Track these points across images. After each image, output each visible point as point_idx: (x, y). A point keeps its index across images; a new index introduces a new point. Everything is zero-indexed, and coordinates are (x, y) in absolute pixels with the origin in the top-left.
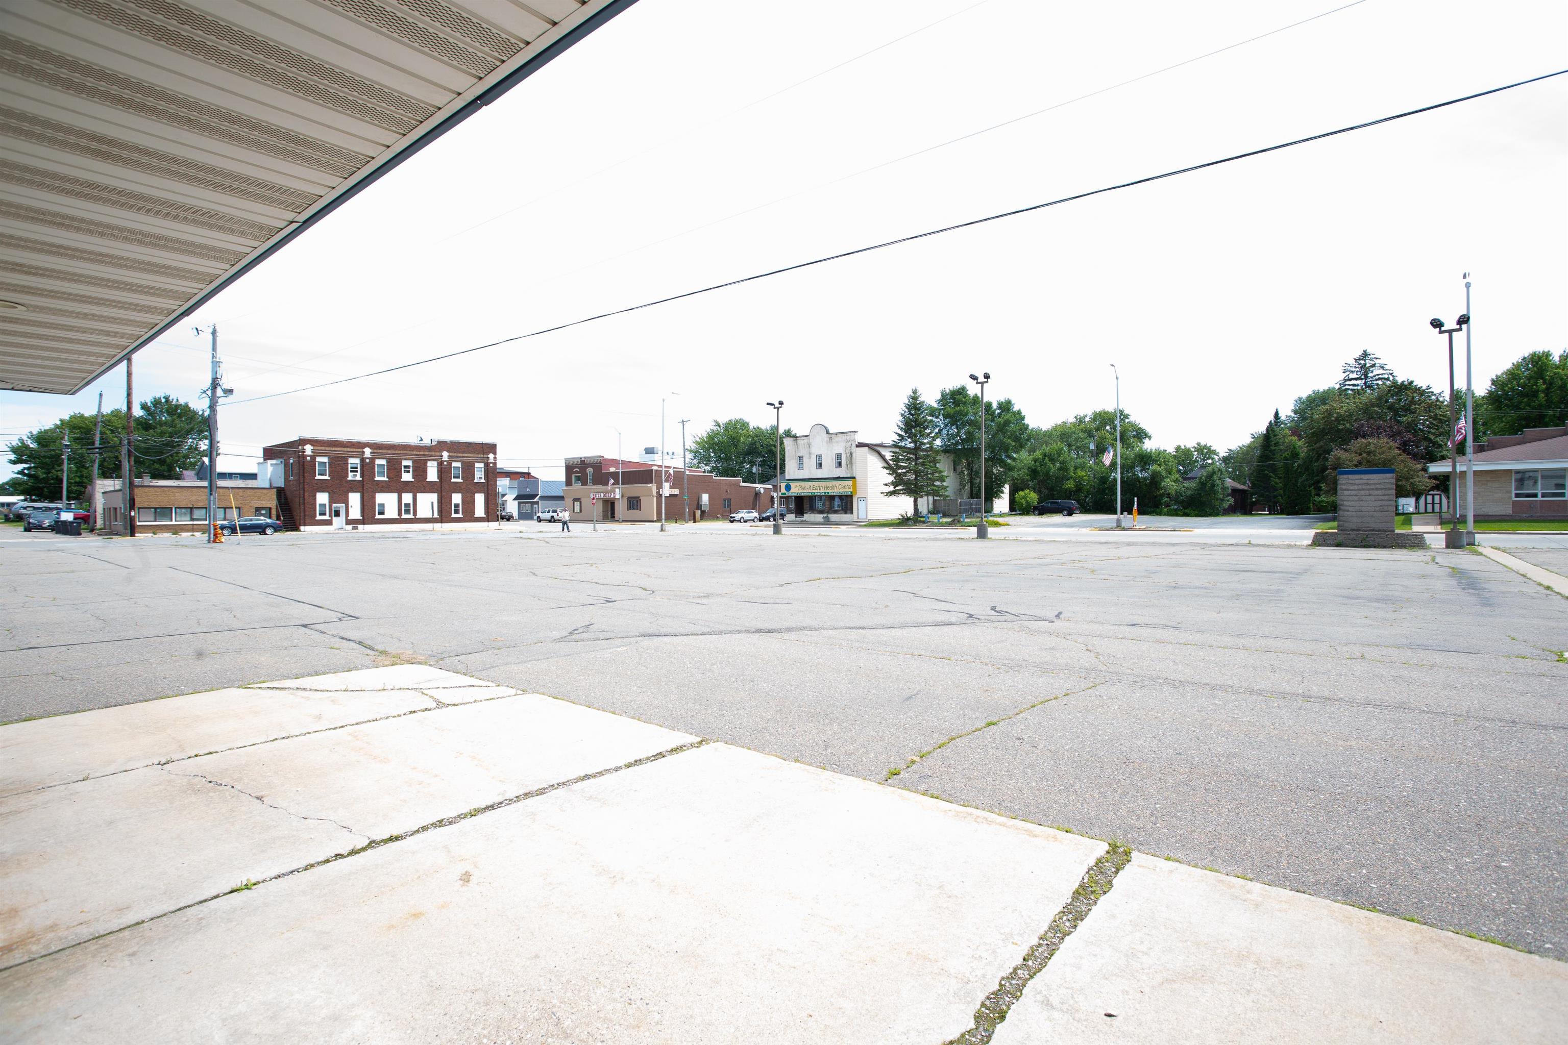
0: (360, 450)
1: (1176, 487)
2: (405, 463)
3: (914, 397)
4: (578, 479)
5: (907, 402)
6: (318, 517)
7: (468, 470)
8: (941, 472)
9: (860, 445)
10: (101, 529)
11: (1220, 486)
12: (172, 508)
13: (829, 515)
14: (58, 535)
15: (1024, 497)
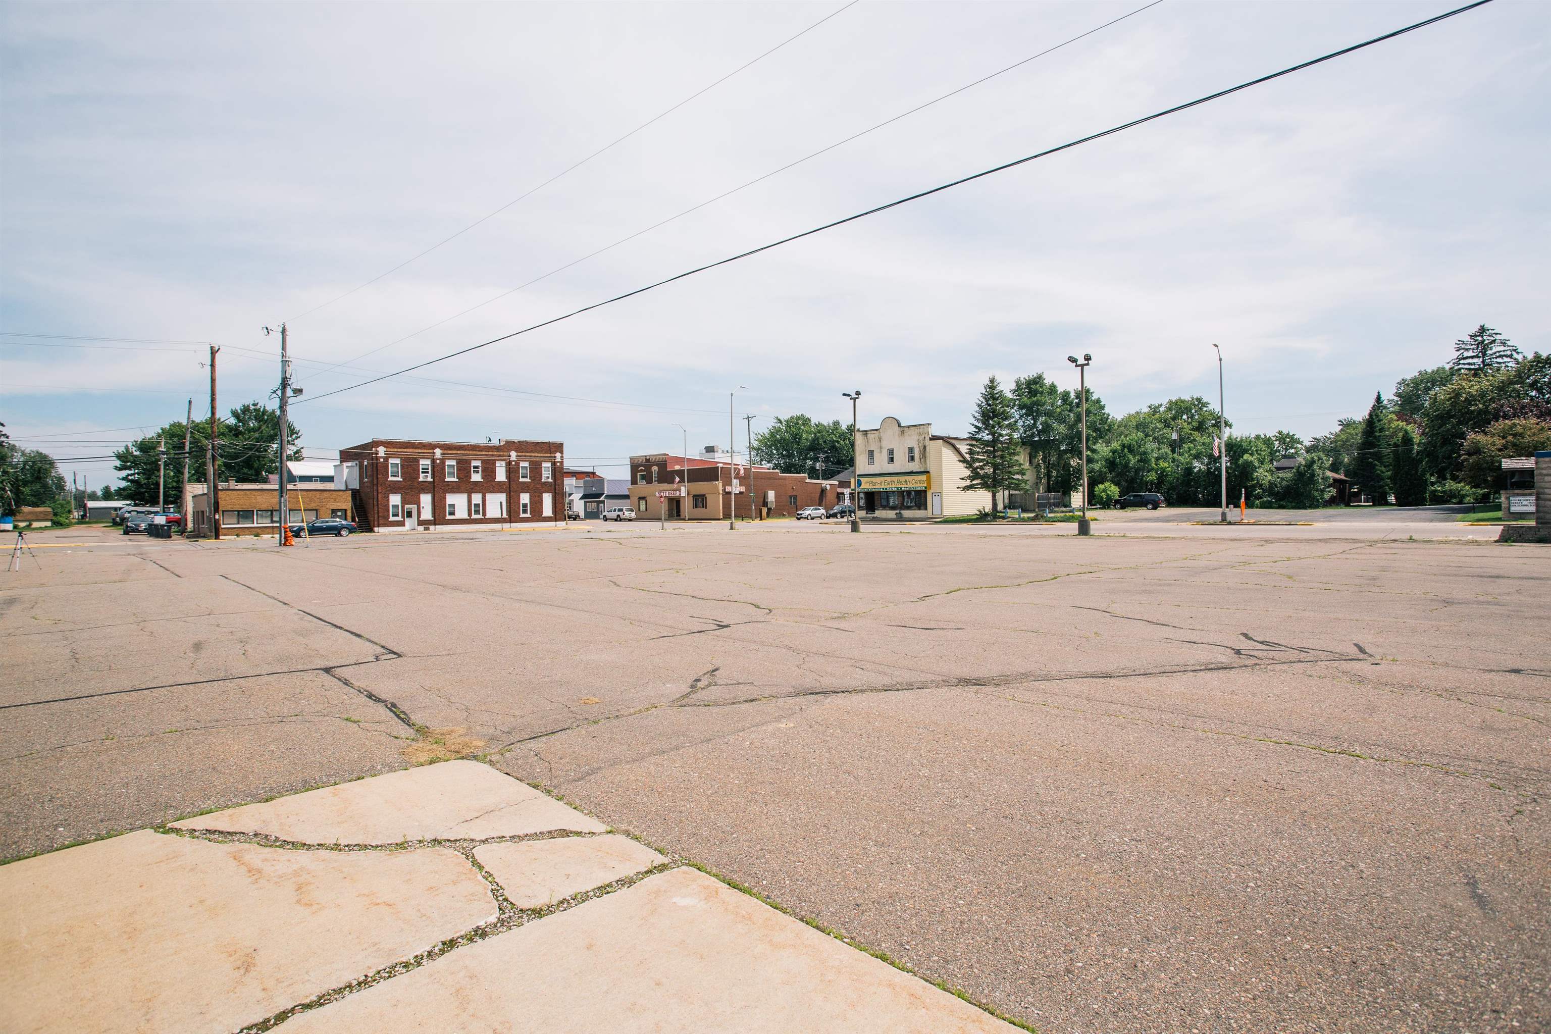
0: (431, 451)
1: (1270, 478)
2: (474, 463)
3: (992, 385)
4: (643, 477)
5: (984, 391)
6: (392, 519)
7: (536, 469)
8: (1020, 465)
9: (934, 438)
10: (191, 532)
11: (1321, 476)
12: (253, 511)
13: (902, 512)
14: (151, 538)
15: (1104, 491)
